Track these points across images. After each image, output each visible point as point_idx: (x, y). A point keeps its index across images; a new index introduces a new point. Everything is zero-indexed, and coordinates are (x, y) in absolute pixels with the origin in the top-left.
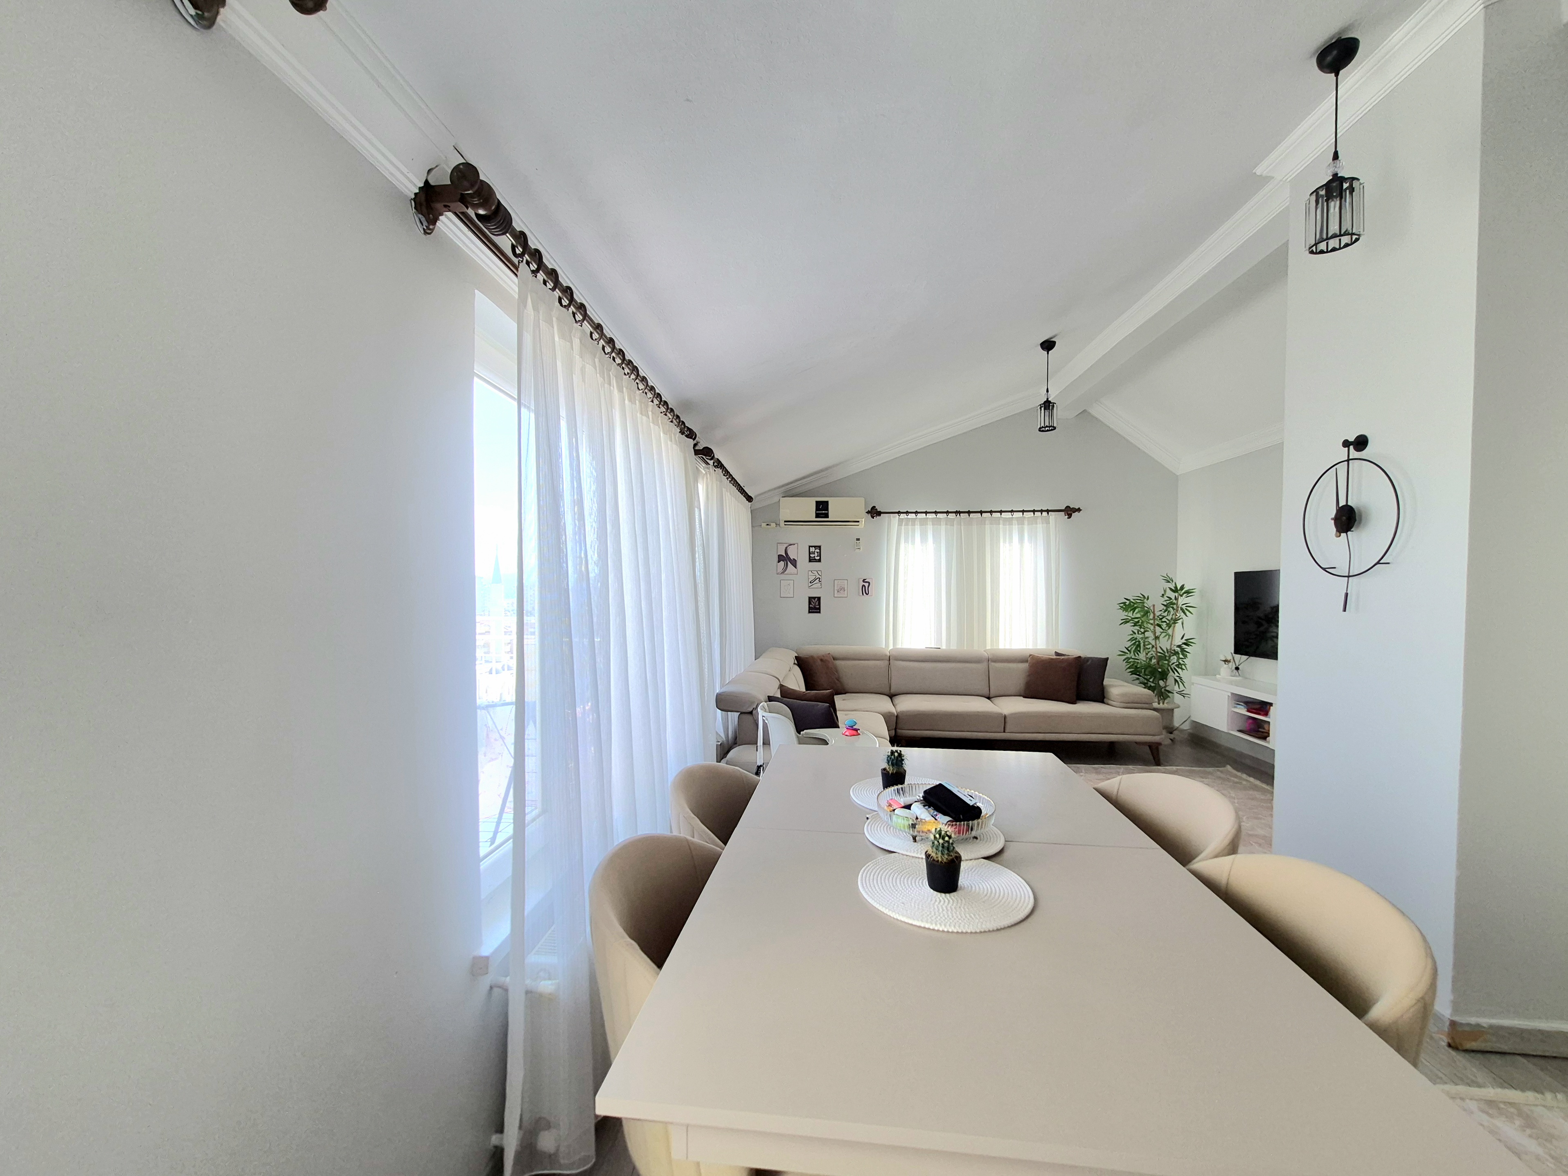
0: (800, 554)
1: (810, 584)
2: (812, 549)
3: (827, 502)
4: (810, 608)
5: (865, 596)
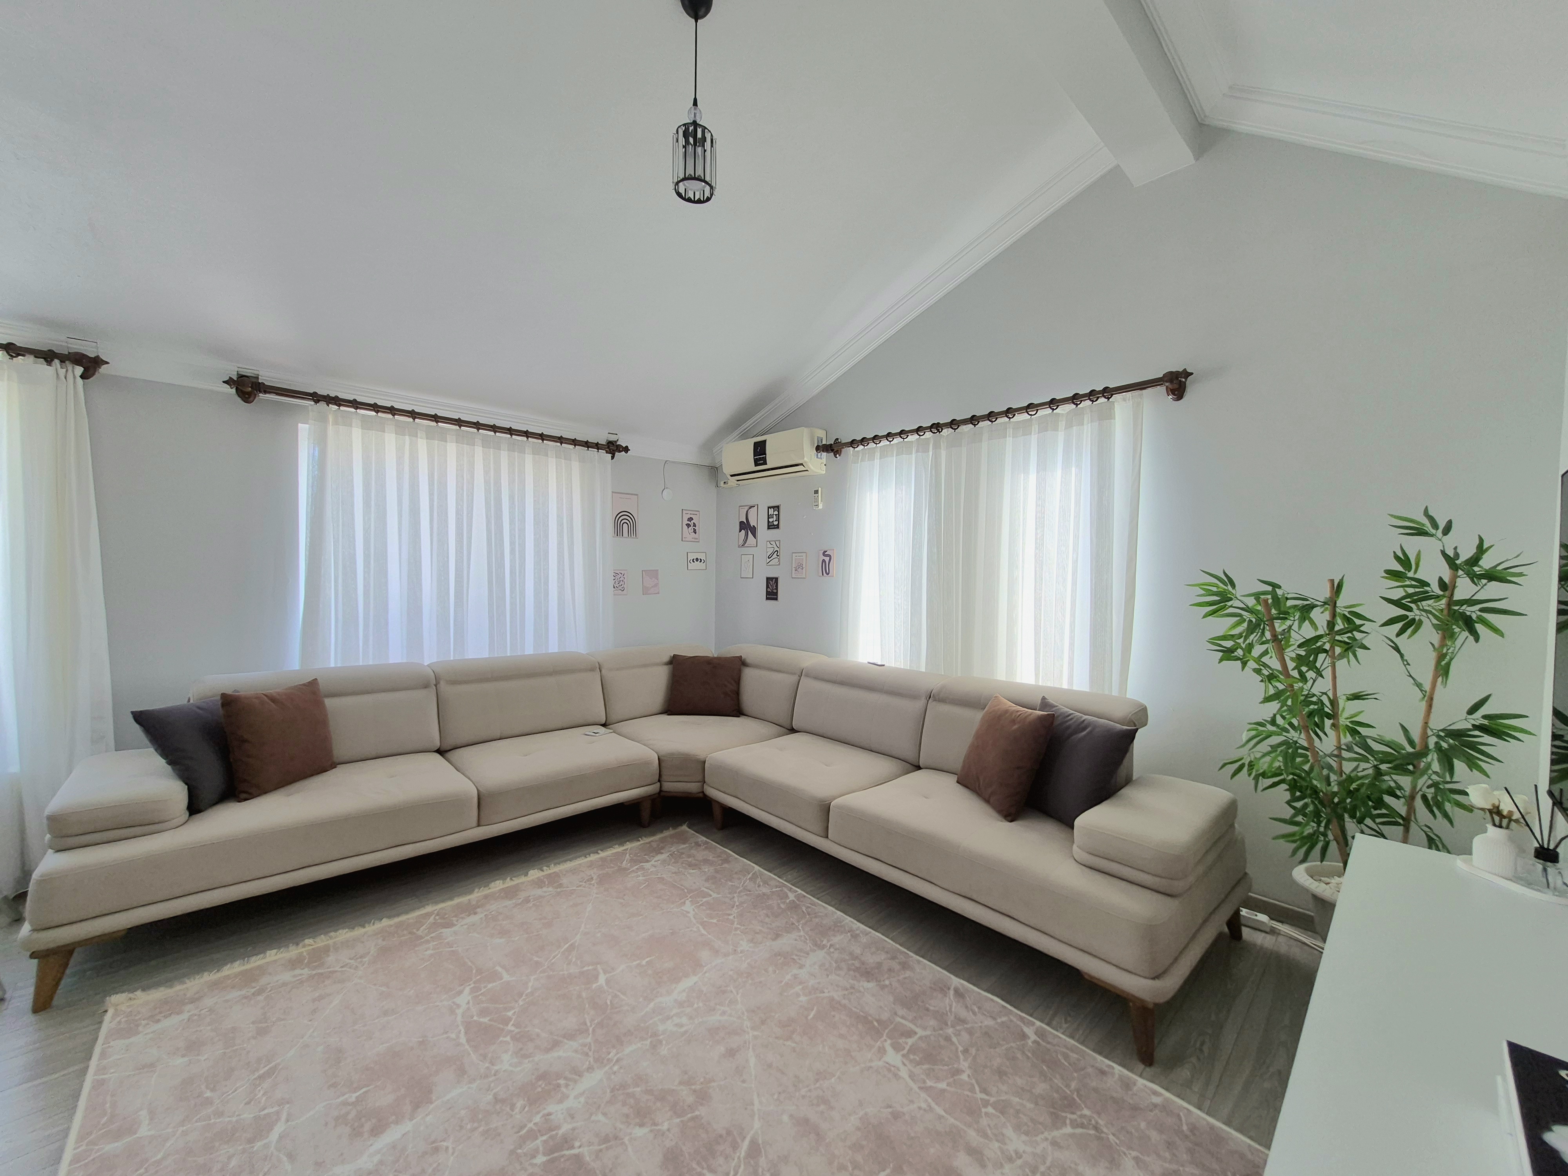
0: (759, 520)
1: (769, 559)
2: (770, 511)
3: (765, 441)
4: (768, 593)
5: (826, 578)
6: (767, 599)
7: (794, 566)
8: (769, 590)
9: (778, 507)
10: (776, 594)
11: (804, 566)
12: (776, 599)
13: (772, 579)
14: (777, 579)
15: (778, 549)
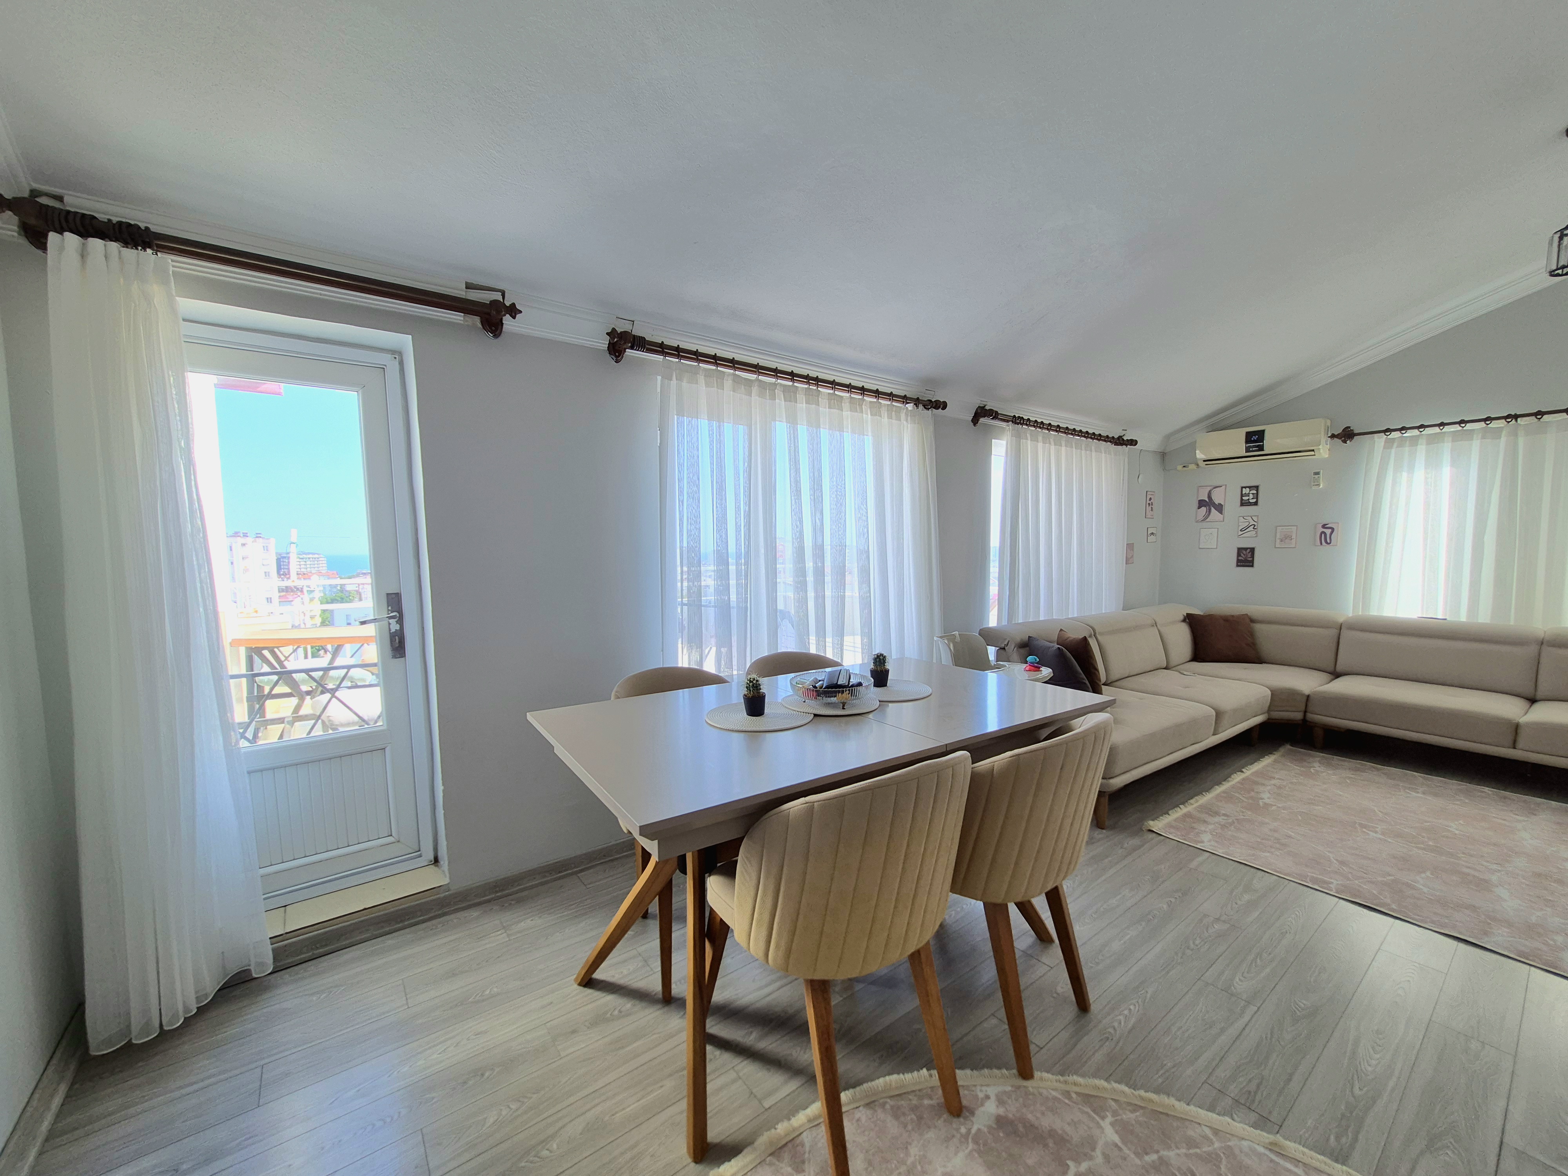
0: (1228, 497)
1: (1241, 533)
2: (1245, 491)
3: (1263, 431)
4: (1238, 561)
5: (1325, 547)
6: (1238, 566)
7: (1278, 536)
8: (1240, 558)
9: (1257, 488)
10: (1252, 562)
11: (1294, 537)
12: (1252, 566)
13: (1246, 549)
14: (1252, 550)
15: (1255, 524)
